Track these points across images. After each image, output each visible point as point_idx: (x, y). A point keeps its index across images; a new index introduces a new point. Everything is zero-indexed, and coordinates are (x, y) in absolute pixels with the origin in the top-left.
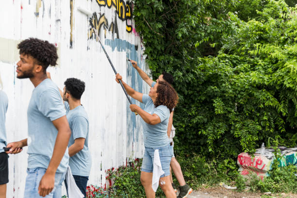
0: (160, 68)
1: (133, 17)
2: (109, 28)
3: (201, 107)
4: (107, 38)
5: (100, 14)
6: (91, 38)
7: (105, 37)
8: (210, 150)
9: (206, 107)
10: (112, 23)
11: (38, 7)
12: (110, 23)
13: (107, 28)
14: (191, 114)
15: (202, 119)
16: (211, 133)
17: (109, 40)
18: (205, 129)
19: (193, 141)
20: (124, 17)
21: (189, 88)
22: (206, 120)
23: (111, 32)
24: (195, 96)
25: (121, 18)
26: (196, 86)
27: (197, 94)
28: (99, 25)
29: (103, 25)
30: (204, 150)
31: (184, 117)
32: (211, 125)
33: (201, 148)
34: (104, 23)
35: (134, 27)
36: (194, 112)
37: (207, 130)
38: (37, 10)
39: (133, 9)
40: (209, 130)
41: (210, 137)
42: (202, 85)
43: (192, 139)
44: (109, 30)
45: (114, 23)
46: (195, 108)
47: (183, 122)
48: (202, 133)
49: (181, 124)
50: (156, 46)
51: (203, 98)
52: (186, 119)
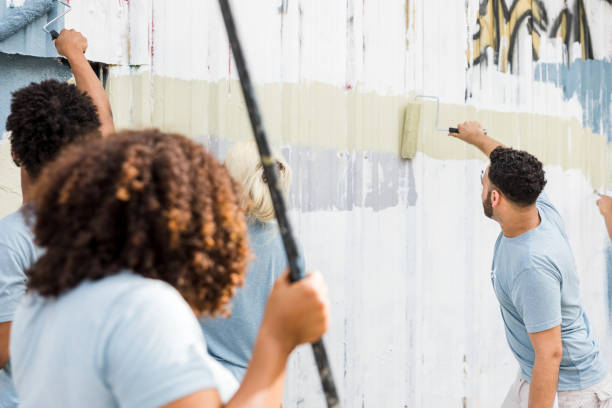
2: (549, 28)
4: (541, 60)
6: (477, 62)
7: (535, 57)
10: (565, 11)
12: (553, 13)
13: (543, 29)
17: (552, 66)
23: (559, 39)
28: (513, 21)
29: (526, 21)
34: (529, 13)
44: (553, 35)
45: (572, 10)
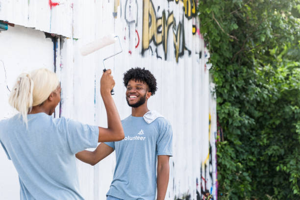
0: (226, 81)
1: (199, 14)
2: (176, 29)
3: (273, 134)
5: (169, 11)
8: (295, 192)
9: (279, 134)
11: (116, 6)
12: (177, 23)
14: (261, 143)
15: (278, 150)
16: (293, 169)
18: (285, 164)
19: (264, 181)
20: (189, 14)
21: (258, 108)
22: (282, 151)
24: (265, 119)
25: (187, 16)
26: (266, 106)
27: (268, 117)
28: (168, 25)
29: (172, 26)
30: (279, 192)
31: (253, 147)
32: (292, 158)
33: (275, 189)
34: (172, 23)
35: (198, 27)
36: (265, 141)
37: (288, 166)
38: (115, 10)
39: (198, 4)
40: (291, 165)
41: (293, 175)
42: (275, 104)
43: (262, 177)
45: (181, 22)
46: (265, 135)
47: (253, 154)
48: (280, 168)
49: (251, 157)
50: (223, 52)
51: (278, 122)
52: (256, 149)
